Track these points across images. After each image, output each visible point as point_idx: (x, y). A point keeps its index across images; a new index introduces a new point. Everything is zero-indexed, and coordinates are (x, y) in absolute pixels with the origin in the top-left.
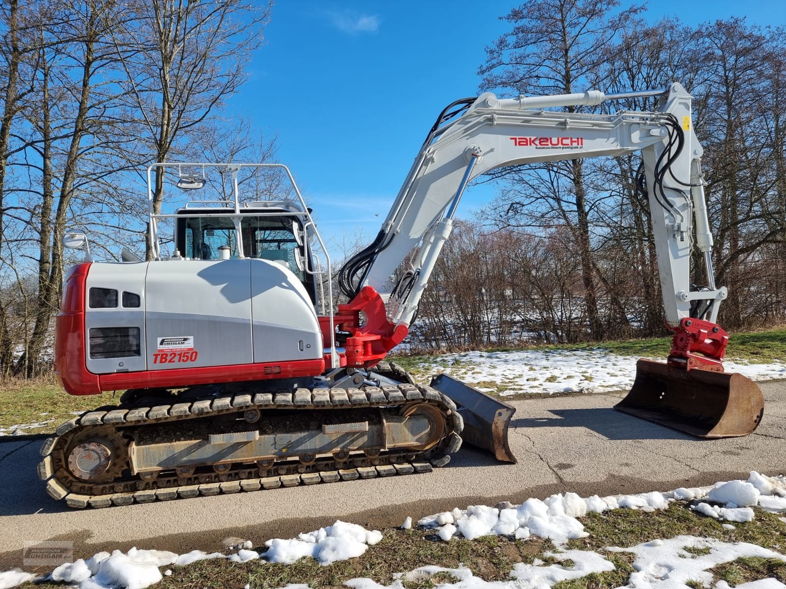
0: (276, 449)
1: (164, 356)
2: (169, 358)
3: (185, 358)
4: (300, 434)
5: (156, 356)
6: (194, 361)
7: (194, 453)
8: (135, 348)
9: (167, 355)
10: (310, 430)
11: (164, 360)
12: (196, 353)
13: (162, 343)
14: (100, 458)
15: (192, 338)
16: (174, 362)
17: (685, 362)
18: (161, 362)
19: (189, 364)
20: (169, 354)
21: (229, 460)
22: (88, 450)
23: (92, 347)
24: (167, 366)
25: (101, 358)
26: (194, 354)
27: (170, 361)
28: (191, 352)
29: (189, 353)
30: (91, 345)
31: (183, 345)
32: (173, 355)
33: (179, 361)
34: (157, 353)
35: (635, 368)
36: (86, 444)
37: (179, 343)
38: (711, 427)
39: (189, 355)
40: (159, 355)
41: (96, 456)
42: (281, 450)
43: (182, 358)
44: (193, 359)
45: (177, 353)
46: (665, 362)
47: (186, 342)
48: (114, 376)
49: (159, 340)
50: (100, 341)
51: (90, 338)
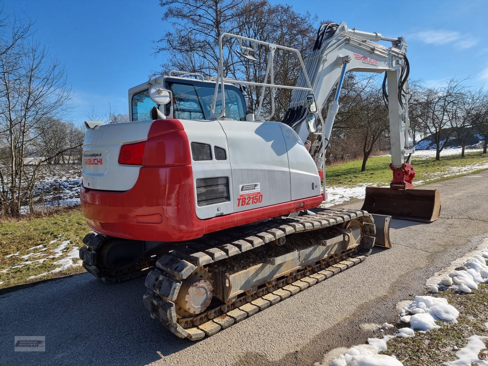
0: (300, 261)
1: (244, 200)
2: (247, 201)
3: (256, 201)
4: (310, 249)
5: (239, 200)
6: (261, 202)
7: (260, 274)
8: (225, 195)
9: (245, 199)
10: (313, 245)
11: (244, 203)
12: (262, 195)
13: (242, 190)
14: (207, 293)
15: (259, 183)
16: (249, 204)
17: (403, 185)
18: (242, 205)
19: (258, 205)
20: (246, 197)
21: (278, 275)
22: (199, 287)
23: (198, 195)
24: (246, 207)
25: (205, 205)
26: (261, 197)
27: (248, 204)
28: (259, 195)
29: (258, 196)
30: (197, 194)
31: (254, 190)
32: (249, 199)
33: (253, 203)
34: (239, 198)
35: (364, 192)
36: (197, 283)
37: (252, 189)
38: (430, 218)
39: (258, 198)
40: (241, 199)
41: (204, 291)
42: (302, 262)
43: (254, 201)
44: (260, 201)
45: (251, 197)
46: (389, 187)
47: (256, 188)
48: (214, 220)
49: (241, 186)
50: (203, 190)
51: (197, 187)
